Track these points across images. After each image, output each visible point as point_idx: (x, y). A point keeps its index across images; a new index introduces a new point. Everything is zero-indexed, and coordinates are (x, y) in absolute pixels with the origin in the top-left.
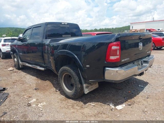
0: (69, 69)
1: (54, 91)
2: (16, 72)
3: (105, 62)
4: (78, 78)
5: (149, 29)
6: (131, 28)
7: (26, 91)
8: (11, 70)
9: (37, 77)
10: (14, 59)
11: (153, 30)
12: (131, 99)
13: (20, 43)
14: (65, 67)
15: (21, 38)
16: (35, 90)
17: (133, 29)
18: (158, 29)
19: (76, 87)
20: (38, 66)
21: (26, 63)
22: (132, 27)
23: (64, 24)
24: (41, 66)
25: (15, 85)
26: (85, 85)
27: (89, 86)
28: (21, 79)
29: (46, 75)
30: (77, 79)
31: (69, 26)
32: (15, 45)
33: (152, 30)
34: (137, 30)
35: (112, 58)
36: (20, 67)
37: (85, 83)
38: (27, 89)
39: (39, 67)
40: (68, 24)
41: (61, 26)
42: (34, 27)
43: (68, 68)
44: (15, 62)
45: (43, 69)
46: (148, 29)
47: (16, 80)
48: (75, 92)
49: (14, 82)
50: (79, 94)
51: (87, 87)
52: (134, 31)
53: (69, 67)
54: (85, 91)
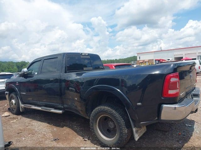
0: (109, 108)
1: (81, 141)
2: (14, 118)
3: (162, 98)
4: (123, 120)
5: (159, 59)
6: (138, 59)
7: (42, 143)
8: (7, 115)
9: (48, 123)
10: (10, 100)
11: (163, 60)
12: (187, 142)
13: (23, 79)
14: (102, 107)
15: (25, 73)
16: (54, 142)
17: (141, 59)
18: (168, 60)
19: (121, 133)
20: (51, 109)
21: (31, 105)
22: (140, 57)
23: (85, 55)
24: (56, 108)
25: (21, 136)
26: (134, 130)
27: (138, 129)
28: (27, 128)
29: (59, 120)
30: (122, 122)
31: (89, 58)
32: (14, 83)
33: (161, 60)
34: (145, 61)
35: (171, 92)
36: (21, 111)
37: (135, 126)
38: (42, 141)
39: (53, 109)
40: (89, 55)
41: (82, 57)
42: (45, 59)
43: (107, 108)
44: (12, 104)
45: (60, 112)
46: (157, 59)
47: (21, 130)
48: (119, 140)
49: (18, 132)
50: (125, 141)
51: (137, 132)
52: (142, 61)
53: (109, 107)
54: (136, 137)
